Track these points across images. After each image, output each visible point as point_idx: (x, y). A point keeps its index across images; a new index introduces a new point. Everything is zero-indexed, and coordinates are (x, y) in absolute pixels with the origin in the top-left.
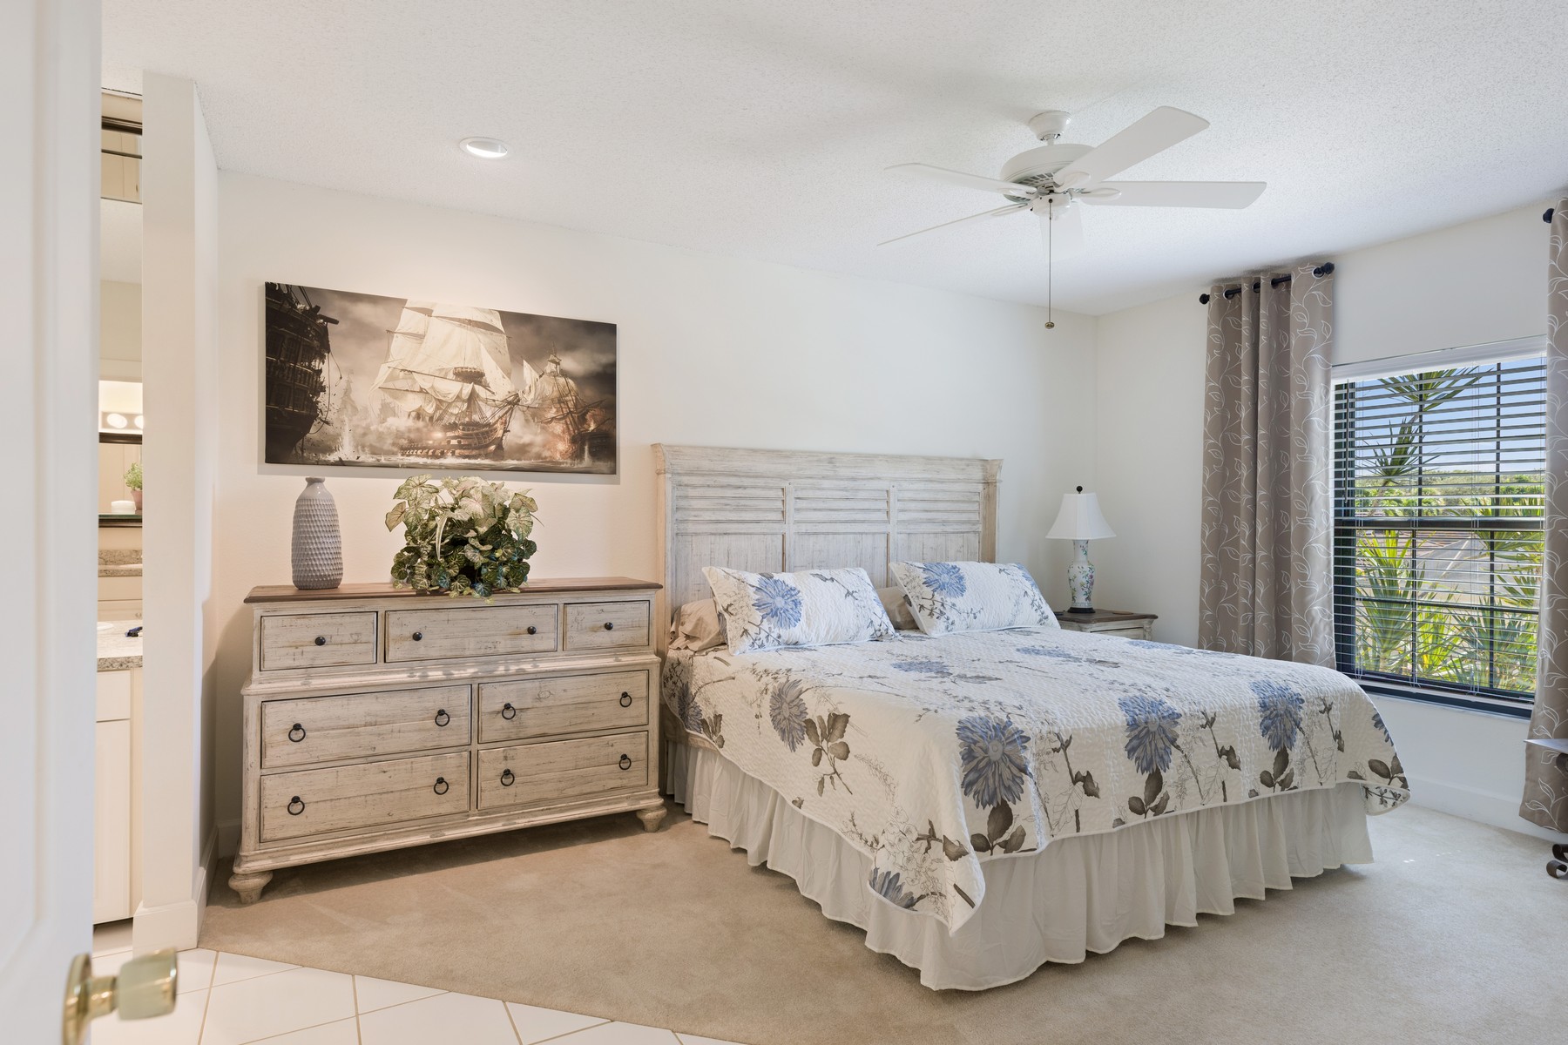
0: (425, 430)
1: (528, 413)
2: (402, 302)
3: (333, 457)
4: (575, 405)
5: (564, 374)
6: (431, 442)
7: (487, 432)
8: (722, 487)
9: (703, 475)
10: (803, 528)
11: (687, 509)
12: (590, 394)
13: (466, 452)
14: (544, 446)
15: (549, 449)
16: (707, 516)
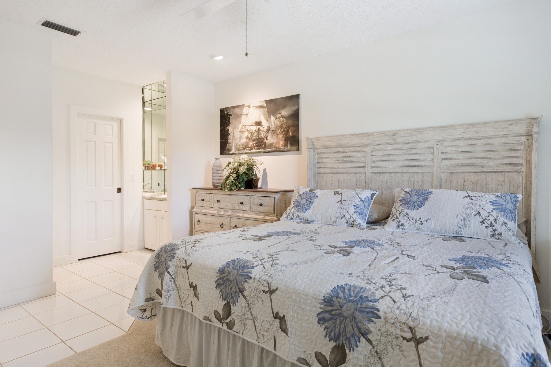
0: (248, 142)
1: (273, 132)
2: (244, 105)
3: (231, 153)
4: (286, 127)
5: (282, 117)
6: (250, 146)
7: (262, 140)
8: (336, 153)
9: (327, 148)
10: (376, 170)
11: (321, 163)
12: (290, 122)
13: (257, 148)
14: (277, 143)
15: (278, 144)
16: (330, 165)
